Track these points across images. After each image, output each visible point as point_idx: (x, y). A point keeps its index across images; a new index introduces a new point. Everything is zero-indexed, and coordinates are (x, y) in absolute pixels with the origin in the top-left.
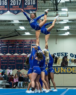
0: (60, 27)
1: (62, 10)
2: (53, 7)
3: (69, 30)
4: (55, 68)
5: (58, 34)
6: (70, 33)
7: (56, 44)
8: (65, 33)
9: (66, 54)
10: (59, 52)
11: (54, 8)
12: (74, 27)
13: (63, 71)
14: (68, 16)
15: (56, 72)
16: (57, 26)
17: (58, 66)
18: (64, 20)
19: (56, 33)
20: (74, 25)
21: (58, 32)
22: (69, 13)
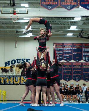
0: (20, 27)
1: (22, 5)
2: (9, 2)
3: (32, 30)
4: (14, 78)
5: (18, 36)
6: (32, 35)
7: (16, 47)
8: (27, 34)
9: (28, 60)
10: (19, 59)
11: (11, 3)
12: (38, 28)
13: (23, 81)
14: (28, 13)
15: (15, 83)
16: (16, 26)
17: (18, 75)
18: (24, 19)
19: (16, 35)
20: (37, 25)
21: (18, 34)
22: (29, 10)
